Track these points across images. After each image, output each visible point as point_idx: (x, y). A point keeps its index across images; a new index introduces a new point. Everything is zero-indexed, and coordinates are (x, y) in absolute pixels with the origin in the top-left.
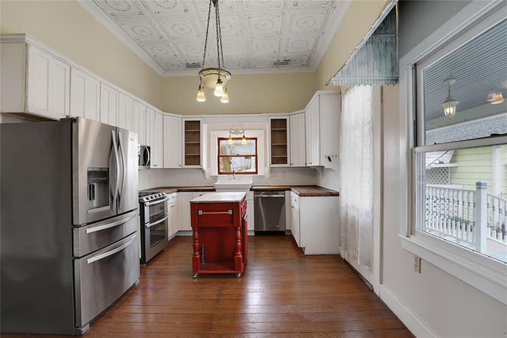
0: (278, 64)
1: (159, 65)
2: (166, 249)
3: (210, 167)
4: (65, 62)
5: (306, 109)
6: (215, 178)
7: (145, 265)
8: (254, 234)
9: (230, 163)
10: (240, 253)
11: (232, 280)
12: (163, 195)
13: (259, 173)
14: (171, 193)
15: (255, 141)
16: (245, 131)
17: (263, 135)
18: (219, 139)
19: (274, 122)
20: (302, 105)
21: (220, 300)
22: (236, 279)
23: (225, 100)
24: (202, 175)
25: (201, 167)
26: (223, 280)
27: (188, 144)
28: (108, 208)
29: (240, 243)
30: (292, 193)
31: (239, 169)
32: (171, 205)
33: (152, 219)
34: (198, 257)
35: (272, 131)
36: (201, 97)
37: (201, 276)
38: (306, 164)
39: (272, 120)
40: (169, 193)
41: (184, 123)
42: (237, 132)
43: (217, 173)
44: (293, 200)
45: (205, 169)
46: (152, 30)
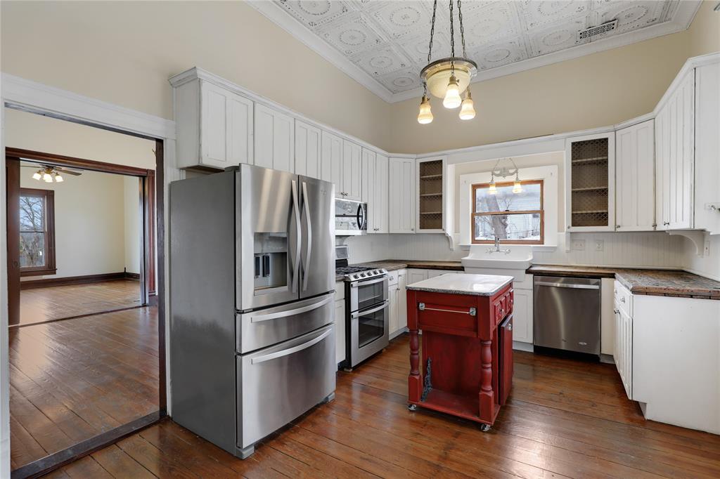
0: (588, 34)
1: (383, 85)
2: (385, 350)
3: (459, 232)
4: (246, 96)
5: (656, 111)
6: (466, 250)
7: (351, 370)
8: (532, 351)
9: (505, 225)
10: (490, 388)
11: (473, 433)
12: (381, 272)
13: (547, 243)
14: (397, 269)
15: (539, 185)
16: (519, 170)
17: (556, 174)
18: (475, 187)
19: (578, 148)
20: (646, 103)
21: (442, 468)
22: (481, 433)
23: (468, 113)
24: (447, 244)
25: (443, 232)
26: (457, 429)
27: (424, 197)
28: (285, 288)
29: (489, 371)
30: (617, 283)
31: (521, 235)
32: (396, 287)
33: (362, 307)
34: (417, 377)
35: (573, 165)
36: (425, 115)
37: (422, 411)
38: (655, 226)
39: (573, 144)
40: (393, 270)
41: (418, 166)
42: (504, 172)
43: (471, 242)
44: (618, 297)
45: (450, 235)
46: (365, 33)
